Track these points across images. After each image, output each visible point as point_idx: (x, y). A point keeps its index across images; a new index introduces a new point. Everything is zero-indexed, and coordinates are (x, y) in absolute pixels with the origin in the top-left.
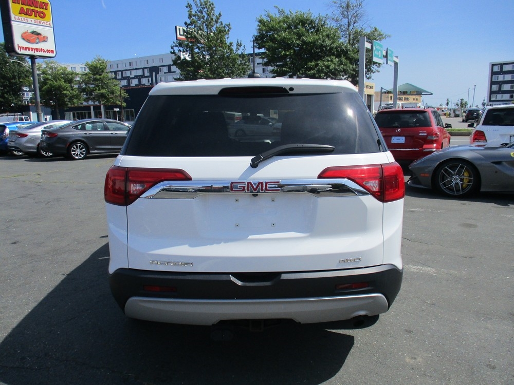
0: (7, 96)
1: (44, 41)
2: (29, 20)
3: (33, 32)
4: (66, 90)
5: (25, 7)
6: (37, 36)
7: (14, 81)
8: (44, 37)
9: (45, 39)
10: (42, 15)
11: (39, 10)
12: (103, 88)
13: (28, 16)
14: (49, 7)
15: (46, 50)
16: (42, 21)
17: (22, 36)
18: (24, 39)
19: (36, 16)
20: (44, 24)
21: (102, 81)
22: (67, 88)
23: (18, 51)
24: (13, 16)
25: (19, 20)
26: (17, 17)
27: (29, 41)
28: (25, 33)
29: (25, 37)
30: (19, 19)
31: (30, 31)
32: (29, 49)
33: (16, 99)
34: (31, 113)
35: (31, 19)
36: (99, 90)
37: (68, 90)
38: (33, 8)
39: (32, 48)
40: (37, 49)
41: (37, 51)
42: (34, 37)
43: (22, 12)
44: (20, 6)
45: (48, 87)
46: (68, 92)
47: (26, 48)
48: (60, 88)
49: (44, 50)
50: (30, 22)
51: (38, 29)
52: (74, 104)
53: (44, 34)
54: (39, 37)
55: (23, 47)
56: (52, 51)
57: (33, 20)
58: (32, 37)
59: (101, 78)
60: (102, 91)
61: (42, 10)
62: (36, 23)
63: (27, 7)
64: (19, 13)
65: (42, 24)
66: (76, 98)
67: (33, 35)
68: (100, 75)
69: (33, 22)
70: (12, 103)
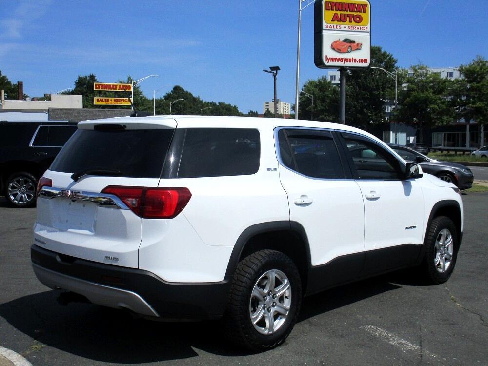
0: (366, 112)
1: (358, 49)
2: (343, 27)
3: (346, 40)
4: (435, 103)
5: (339, 13)
6: (349, 45)
7: (376, 92)
8: (358, 44)
9: (358, 47)
10: (358, 19)
11: (355, 14)
12: (480, 100)
13: (341, 22)
14: (368, 9)
15: (358, 60)
16: (357, 26)
17: (332, 46)
18: (333, 49)
19: (350, 22)
20: (359, 30)
21: (480, 90)
22: (436, 100)
23: (326, 63)
24: (324, 24)
25: (331, 29)
26: (329, 25)
27: (339, 51)
28: (336, 42)
29: (335, 47)
30: (331, 27)
31: (342, 39)
32: (338, 60)
33: (375, 114)
34: (391, 132)
35: (345, 26)
36: (474, 103)
37: (437, 104)
38: (349, 13)
39: (342, 59)
40: (347, 59)
41: (347, 62)
42: (345, 46)
43: (335, 19)
44: (335, 12)
45: (412, 100)
46: (436, 106)
47: (335, 59)
48: (427, 101)
49: (355, 59)
50: (343, 28)
51: (351, 36)
52: (442, 123)
53: (357, 41)
54: (352, 45)
55: (332, 59)
56: (366, 61)
57: (347, 26)
58: (342, 46)
59: (478, 87)
60: (479, 104)
61: (359, 13)
62: (350, 30)
63: (342, 12)
64: (332, 21)
65: (356, 30)
66: (447, 115)
67: (345, 43)
68: (479, 82)
69: (347, 29)
70: (371, 119)
